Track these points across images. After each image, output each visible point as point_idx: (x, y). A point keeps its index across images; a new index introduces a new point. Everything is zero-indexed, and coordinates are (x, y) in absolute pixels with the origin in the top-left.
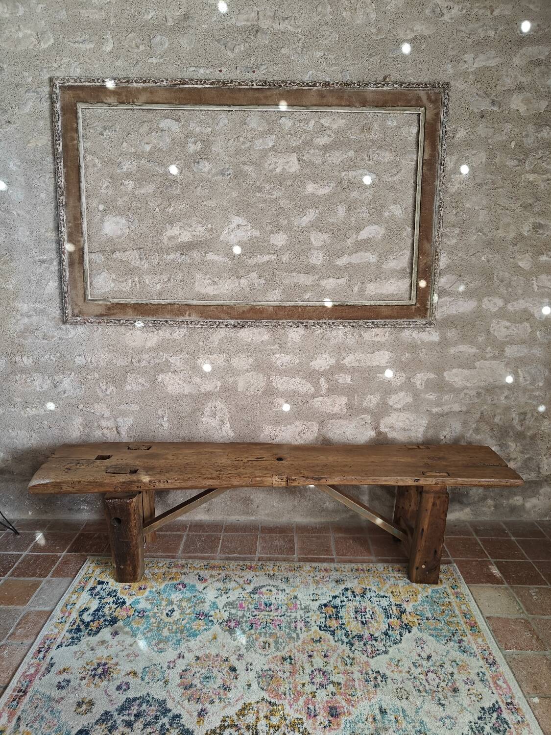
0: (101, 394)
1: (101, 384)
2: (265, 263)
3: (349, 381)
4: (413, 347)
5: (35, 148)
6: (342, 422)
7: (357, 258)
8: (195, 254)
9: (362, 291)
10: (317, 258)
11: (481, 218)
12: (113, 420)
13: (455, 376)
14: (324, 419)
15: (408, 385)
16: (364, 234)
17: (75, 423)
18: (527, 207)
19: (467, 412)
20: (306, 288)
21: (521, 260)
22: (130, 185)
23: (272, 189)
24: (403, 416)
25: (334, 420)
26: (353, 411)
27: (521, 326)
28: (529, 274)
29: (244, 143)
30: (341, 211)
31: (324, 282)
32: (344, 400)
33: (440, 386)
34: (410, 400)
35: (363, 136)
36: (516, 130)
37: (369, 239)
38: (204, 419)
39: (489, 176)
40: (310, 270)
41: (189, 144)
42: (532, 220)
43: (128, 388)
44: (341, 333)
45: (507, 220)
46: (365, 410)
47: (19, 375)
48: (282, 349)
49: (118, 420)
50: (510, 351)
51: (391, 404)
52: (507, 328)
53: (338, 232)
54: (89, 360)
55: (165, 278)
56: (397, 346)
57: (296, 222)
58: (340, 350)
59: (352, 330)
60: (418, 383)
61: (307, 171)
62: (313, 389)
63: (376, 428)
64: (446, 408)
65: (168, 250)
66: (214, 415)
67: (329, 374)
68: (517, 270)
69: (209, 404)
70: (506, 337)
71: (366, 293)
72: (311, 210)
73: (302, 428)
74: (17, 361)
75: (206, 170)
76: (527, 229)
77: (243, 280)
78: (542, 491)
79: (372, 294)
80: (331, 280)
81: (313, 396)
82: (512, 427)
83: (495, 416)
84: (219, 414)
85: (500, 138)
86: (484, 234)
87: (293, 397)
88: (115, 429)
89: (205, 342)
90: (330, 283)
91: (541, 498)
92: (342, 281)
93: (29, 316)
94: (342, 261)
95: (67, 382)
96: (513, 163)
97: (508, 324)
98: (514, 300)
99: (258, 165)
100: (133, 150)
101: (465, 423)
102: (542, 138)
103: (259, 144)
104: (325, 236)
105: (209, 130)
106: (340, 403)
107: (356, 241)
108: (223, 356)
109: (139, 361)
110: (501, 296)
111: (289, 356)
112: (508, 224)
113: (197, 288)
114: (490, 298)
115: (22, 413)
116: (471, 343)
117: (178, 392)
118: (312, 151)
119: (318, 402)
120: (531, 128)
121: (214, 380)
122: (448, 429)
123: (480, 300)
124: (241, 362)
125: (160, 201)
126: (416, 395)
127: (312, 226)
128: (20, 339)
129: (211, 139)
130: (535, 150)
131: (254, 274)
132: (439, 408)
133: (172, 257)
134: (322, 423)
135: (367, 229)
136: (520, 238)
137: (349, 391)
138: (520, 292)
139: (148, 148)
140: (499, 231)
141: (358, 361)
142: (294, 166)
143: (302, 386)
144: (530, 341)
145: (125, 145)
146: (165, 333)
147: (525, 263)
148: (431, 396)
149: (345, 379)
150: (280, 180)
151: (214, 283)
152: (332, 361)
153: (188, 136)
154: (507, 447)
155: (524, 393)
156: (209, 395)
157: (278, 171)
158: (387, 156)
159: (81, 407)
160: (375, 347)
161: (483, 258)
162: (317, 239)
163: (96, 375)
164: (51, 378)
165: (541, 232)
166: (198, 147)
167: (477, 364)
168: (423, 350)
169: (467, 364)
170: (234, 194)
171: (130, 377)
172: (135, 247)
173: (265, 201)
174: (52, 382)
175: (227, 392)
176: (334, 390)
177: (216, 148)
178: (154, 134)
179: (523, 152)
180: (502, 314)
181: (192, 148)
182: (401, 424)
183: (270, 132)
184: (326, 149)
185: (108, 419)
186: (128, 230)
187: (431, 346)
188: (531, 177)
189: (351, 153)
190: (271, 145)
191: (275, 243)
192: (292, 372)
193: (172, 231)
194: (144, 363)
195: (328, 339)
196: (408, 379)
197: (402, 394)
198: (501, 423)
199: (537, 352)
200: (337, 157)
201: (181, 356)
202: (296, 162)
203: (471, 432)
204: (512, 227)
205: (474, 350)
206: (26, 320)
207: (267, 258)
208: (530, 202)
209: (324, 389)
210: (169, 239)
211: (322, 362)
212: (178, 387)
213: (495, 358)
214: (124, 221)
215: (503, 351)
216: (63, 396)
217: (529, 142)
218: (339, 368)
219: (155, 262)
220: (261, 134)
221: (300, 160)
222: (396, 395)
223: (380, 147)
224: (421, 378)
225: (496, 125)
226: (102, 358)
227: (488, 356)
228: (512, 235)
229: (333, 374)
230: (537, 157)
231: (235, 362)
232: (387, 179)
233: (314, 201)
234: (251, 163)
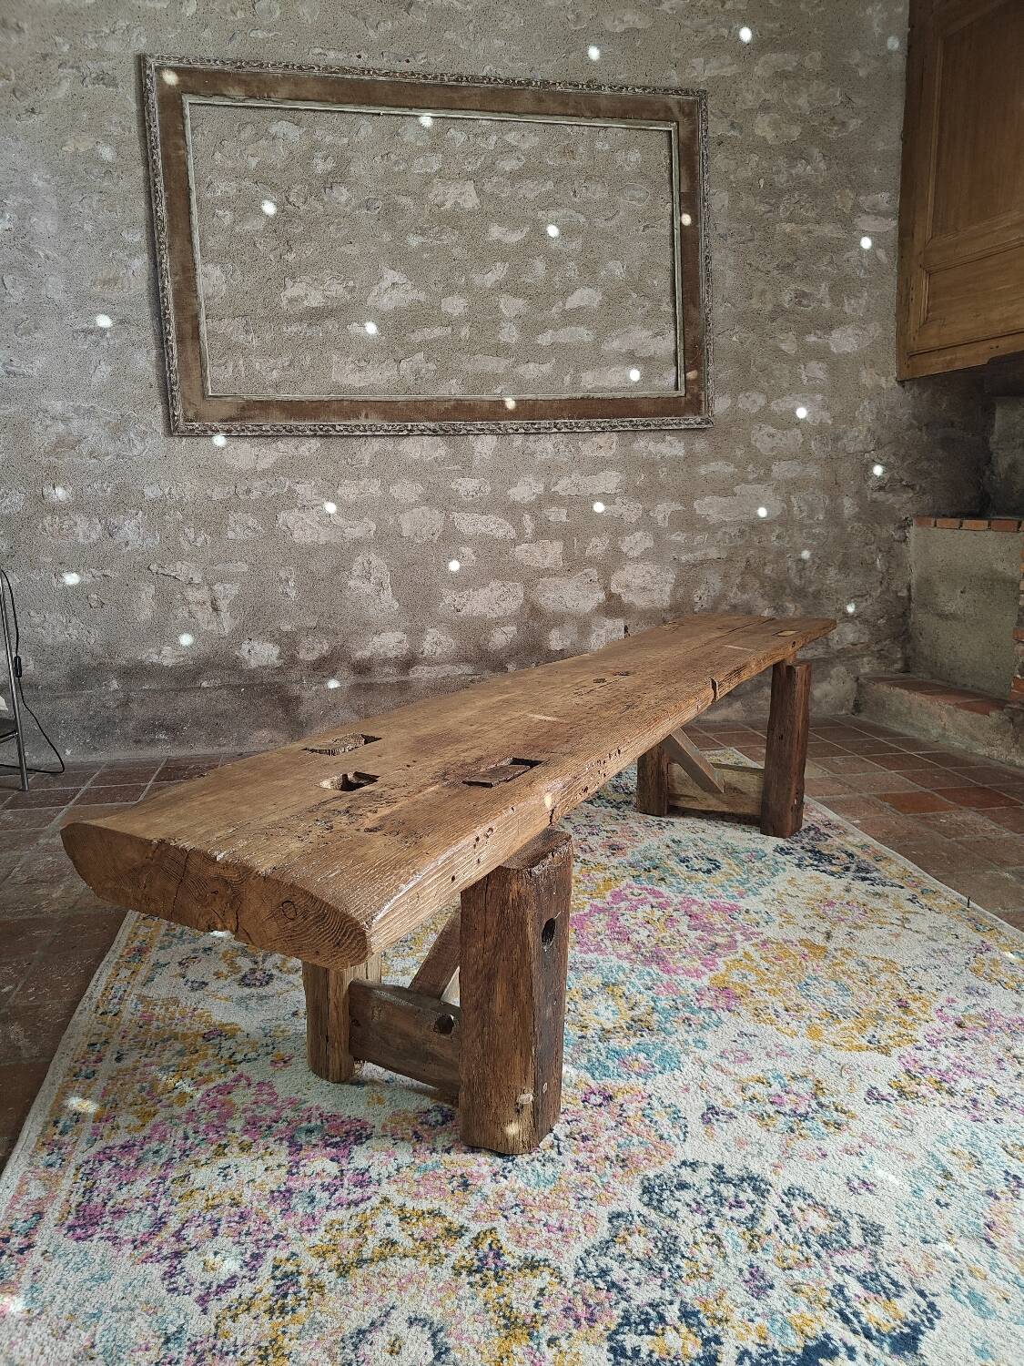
0: (186, 547)
1: (187, 530)
2: (435, 340)
3: (564, 519)
4: (650, 465)
5: (75, 154)
6: (557, 581)
7: (567, 335)
8: (330, 324)
9: (575, 382)
10: (509, 334)
11: (729, 282)
12: (206, 588)
13: (710, 508)
14: (531, 578)
15: (646, 522)
16: (574, 301)
17: (143, 596)
18: (786, 268)
19: (729, 560)
20: (497, 378)
21: (782, 341)
22: (228, 217)
23: (441, 232)
24: (642, 568)
25: (545, 579)
26: (573, 563)
27: (790, 433)
28: (795, 360)
29: (396, 163)
30: (540, 266)
31: (521, 369)
32: (557, 547)
33: (689, 522)
34: (649, 543)
35: (564, 161)
36: (764, 164)
37: (580, 308)
38: (351, 583)
39: (734, 225)
40: (500, 350)
41: (315, 160)
42: (793, 286)
43: (231, 535)
44: (549, 446)
45: (760, 286)
46: (590, 562)
47: (49, 518)
48: (467, 469)
49: (215, 587)
50: (779, 470)
51: (625, 550)
52: (772, 436)
53: (538, 297)
54: (167, 490)
55: (285, 360)
56: (627, 463)
57: (477, 279)
58: (549, 470)
59: (565, 438)
60: (660, 517)
61: (490, 208)
62: (513, 531)
63: (606, 588)
64: (699, 555)
65: (289, 320)
66: (366, 576)
67: (537, 507)
68: (779, 354)
69: (359, 559)
70: (772, 449)
71: (582, 384)
72: (498, 264)
73: (500, 592)
74: (45, 494)
75: (343, 199)
76: (787, 298)
77: (404, 365)
78: (834, 672)
79: (590, 387)
80: (531, 365)
81: (515, 543)
82: (788, 580)
83: (765, 564)
84: (375, 574)
85: (746, 173)
86: (733, 305)
87: (485, 544)
88: (209, 604)
89: (349, 460)
90: (531, 371)
91: (833, 682)
92: (546, 368)
93: (66, 420)
94: (545, 339)
95: (130, 529)
96: (762, 208)
97: (773, 430)
98: (779, 397)
99: (419, 197)
100: (230, 164)
101: (725, 576)
102: (799, 177)
103: (419, 166)
104: (520, 303)
105: (346, 140)
106: (553, 552)
107: (564, 310)
108: (377, 482)
109: (248, 491)
110: (762, 391)
111: (477, 481)
112: (763, 292)
113: (335, 377)
114: (747, 394)
115: (54, 580)
116: (726, 458)
117: (309, 540)
118: (495, 179)
119: (521, 551)
120: (782, 162)
121: (366, 519)
122: (703, 586)
123: (735, 397)
124: (406, 491)
125: (274, 243)
126: (658, 537)
127: (501, 287)
128: (51, 459)
129: (349, 154)
130: (790, 191)
131: (420, 356)
132: (691, 555)
133: (294, 329)
134: (529, 584)
135: (577, 293)
136: (779, 311)
137: (565, 534)
138: (785, 385)
139: (253, 162)
140: (753, 301)
141: (577, 485)
142: (471, 201)
143: (497, 527)
144: (803, 456)
145: (218, 156)
146: (285, 447)
147: (789, 346)
148: (679, 537)
149: (558, 515)
150: (452, 220)
151: (361, 369)
152: (540, 489)
153: (315, 147)
154: (784, 610)
155: (801, 530)
156: (358, 543)
157: (448, 205)
158: (598, 192)
159: (154, 567)
160: (600, 465)
161: (734, 339)
162: (511, 306)
163: (179, 516)
164: (103, 522)
165: (805, 302)
166: (330, 165)
167: (737, 489)
168: (664, 469)
169: (724, 489)
170: (387, 237)
171: (233, 517)
172: (237, 312)
173: (432, 249)
174: (106, 528)
175: (386, 539)
176: (543, 532)
177: (357, 169)
178: (263, 142)
179: (773, 194)
180: (765, 416)
181: (321, 166)
182: (638, 581)
183: (434, 150)
184: (515, 177)
185: (199, 587)
186: (224, 287)
187: (674, 463)
188: (788, 228)
189: (550, 185)
190: (436, 168)
191: (449, 310)
192: (483, 506)
193: (293, 290)
194: (255, 494)
195: (533, 454)
196: (646, 511)
197: (639, 535)
198: (774, 576)
199: (813, 471)
200: (530, 189)
201: (313, 483)
202: (474, 194)
203: (735, 589)
204: (769, 296)
205: (731, 469)
206: (61, 427)
207: (438, 332)
208: (788, 260)
209: (529, 531)
210: (291, 301)
211: (524, 491)
212: (309, 532)
213: (759, 480)
214: (218, 273)
215: (770, 470)
216: (125, 551)
217: (781, 180)
218: (550, 498)
219: (268, 337)
220: (421, 151)
221: (480, 193)
222: (632, 537)
223: (588, 178)
224: (664, 510)
225: (738, 155)
226: (189, 488)
227: (751, 477)
228: (770, 307)
229: (540, 507)
230: (793, 200)
231: (395, 491)
232: (600, 223)
233: (501, 252)
234: (407, 193)
